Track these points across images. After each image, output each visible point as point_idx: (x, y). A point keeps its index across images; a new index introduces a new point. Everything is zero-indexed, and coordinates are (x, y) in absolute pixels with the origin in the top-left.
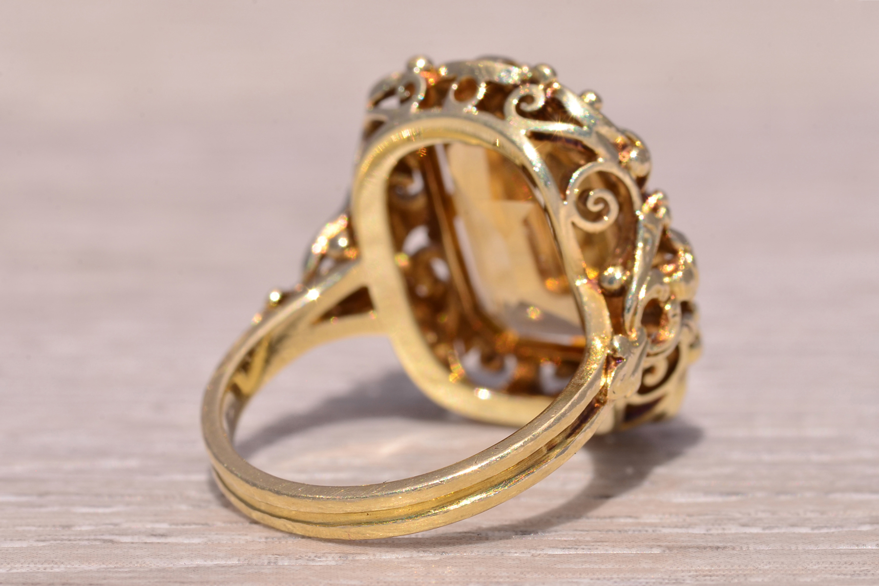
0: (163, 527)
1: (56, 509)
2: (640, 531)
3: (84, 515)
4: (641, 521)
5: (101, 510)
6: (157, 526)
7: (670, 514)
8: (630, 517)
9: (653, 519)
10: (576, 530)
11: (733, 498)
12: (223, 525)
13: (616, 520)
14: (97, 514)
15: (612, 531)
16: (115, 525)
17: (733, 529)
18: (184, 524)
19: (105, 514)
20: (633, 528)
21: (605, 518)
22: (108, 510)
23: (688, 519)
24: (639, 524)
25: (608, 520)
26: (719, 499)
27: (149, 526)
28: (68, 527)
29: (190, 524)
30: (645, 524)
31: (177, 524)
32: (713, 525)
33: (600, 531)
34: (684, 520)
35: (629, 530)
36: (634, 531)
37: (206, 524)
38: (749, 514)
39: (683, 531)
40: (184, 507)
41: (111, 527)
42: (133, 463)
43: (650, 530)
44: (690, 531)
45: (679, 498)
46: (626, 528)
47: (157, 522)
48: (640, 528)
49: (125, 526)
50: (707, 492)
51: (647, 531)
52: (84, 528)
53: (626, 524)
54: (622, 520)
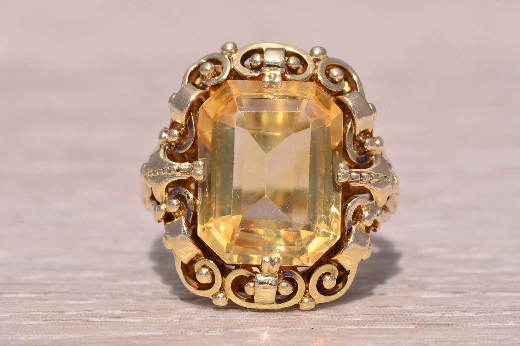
0: (119, 312)
1: (55, 301)
2: (402, 315)
3: (71, 305)
4: (403, 309)
5: (81, 302)
6: (115, 311)
7: (420, 305)
8: (396, 306)
9: (411, 308)
10: (364, 314)
11: (458, 295)
12: (154, 311)
13: (387, 308)
14: (79, 305)
15: (386, 315)
16: (90, 311)
17: (457, 314)
18: (131, 311)
19: (83, 305)
20: (398, 313)
21: (381, 307)
22: (85, 302)
23: (431, 308)
24: (402, 310)
25: (383, 308)
26: (450, 296)
27: (110, 312)
28: (62, 312)
29: (134, 311)
30: (406, 311)
31: (127, 311)
32: (446, 311)
33: (378, 315)
34: (429, 308)
35: (396, 314)
36: (399, 315)
37: (144, 311)
38: (467, 305)
39: (428, 315)
40: (131, 301)
41: (88, 312)
42: (101, 274)
43: (408, 314)
44: (432, 315)
45: (425, 295)
46: (394, 313)
47: (115, 309)
48: (402, 313)
49: (96, 311)
50: (442, 292)
51: (406, 315)
52: (71, 313)
53: (394, 311)
54: (392, 308)
